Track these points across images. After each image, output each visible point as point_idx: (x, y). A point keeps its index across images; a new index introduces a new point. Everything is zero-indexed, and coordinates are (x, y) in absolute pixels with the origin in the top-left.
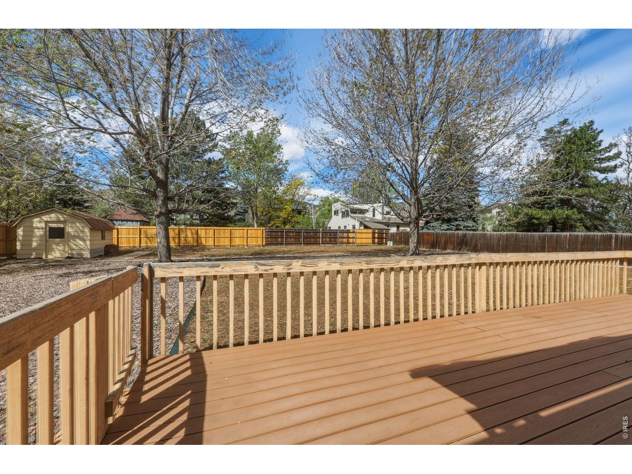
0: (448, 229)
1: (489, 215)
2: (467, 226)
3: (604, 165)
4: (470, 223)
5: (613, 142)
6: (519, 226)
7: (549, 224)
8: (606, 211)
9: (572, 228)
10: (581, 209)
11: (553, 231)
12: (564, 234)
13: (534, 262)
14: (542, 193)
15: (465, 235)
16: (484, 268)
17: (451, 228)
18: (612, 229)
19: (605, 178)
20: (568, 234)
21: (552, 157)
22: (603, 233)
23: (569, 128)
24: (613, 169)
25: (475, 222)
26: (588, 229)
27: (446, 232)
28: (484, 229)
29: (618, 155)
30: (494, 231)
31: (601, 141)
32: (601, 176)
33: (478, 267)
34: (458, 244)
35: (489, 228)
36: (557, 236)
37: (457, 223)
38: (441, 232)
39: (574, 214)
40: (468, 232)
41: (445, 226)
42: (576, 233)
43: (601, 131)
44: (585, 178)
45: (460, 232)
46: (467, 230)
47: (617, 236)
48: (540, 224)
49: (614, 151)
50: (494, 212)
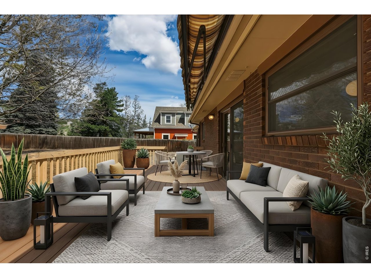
0: (31, 133)
1: (65, 125)
2: (49, 132)
3: (119, 108)
4: (51, 130)
5: (121, 99)
6: (83, 133)
7: (98, 132)
8: (119, 128)
9: (107, 135)
10: (111, 127)
11: (99, 136)
12: (104, 137)
13: (90, 153)
14: (94, 116)
15: (46, 138)
16: (45, 163)
17: (35, 132)
18: (121, 136)
19: (119, 114)
20: (105, 138)
21: (99, 99)
22: (118, 138)
23: (106, 87)
24: (121, 111)
25: (55, 129)
26: (113, 136)
27: (30, 135)
28: (62, 134)
29: (123, 105)
30: (68, 135)
31: (118, 98)
32: (118, 113)
33: (39, 163)
34: (40, 144)
35: (65, 133)
36: (100, 138)
37: (40, 128)
38: (24, 134)
39: (107, 128)
40: (48, 135)
41: (29, 130)
42: (108, 138)
43: (118, 94)
44: (111, 112)
45: (42, 135)
46: (48, 134)
47: (122, 139)
48: (93, 132)
49: (122, 103)
50: (69, 123)
